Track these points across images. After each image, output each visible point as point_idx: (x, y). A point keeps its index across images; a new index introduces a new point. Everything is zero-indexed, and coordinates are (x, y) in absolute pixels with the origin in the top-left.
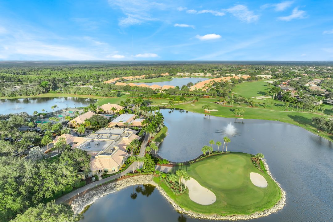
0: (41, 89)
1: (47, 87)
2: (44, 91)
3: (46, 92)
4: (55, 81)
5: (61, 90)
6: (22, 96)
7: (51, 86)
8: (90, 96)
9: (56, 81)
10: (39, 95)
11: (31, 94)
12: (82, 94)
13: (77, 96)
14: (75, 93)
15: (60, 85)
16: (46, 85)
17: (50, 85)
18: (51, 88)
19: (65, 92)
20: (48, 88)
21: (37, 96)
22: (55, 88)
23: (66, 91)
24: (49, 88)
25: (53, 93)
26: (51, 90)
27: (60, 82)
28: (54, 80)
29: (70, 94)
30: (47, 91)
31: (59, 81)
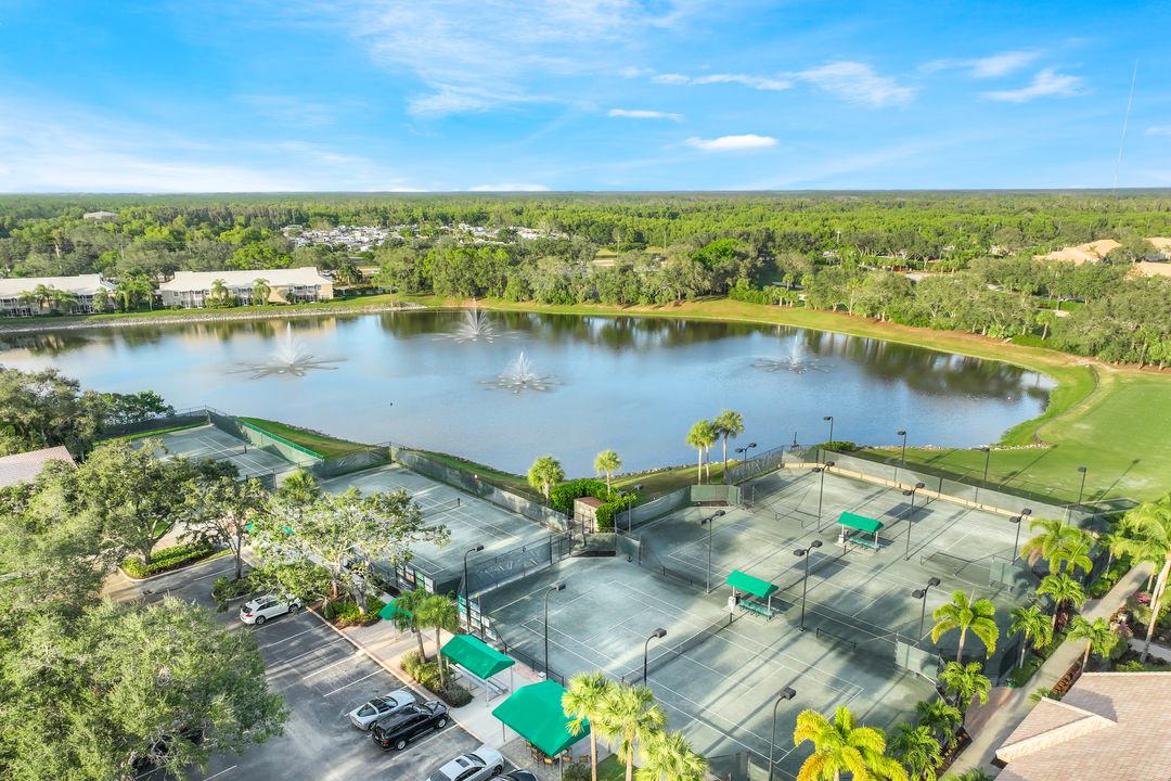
0: (695, 274)
1: (726, 263)
2: (707, 285)
3: (715, 293)
4: (770, 244)
5: (793, 288)
6: (599, 306)
7: (747, 261)
8: (975, 338)
9: (778, 240)
10: (677, 305)
11: (643, 300)
12: (919, 319)
13: (886, 334)
14: (873, 312)
15: (794, 260)
16: (724, 252)
17: (743, 257)
18: (743, 271)
19: (817, 301)
20: (727, 273)
21: (667, 311)
22: (765, 275)
23: (824, 295)
24: (734, 273)
25: (750, 299)
26: (743, 281)
27: (796, 247)
28: (770, 237)
29: (840, 317)
30: (721, 291)
31: (791, 241)
